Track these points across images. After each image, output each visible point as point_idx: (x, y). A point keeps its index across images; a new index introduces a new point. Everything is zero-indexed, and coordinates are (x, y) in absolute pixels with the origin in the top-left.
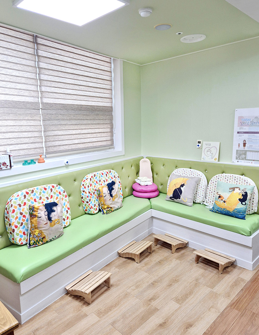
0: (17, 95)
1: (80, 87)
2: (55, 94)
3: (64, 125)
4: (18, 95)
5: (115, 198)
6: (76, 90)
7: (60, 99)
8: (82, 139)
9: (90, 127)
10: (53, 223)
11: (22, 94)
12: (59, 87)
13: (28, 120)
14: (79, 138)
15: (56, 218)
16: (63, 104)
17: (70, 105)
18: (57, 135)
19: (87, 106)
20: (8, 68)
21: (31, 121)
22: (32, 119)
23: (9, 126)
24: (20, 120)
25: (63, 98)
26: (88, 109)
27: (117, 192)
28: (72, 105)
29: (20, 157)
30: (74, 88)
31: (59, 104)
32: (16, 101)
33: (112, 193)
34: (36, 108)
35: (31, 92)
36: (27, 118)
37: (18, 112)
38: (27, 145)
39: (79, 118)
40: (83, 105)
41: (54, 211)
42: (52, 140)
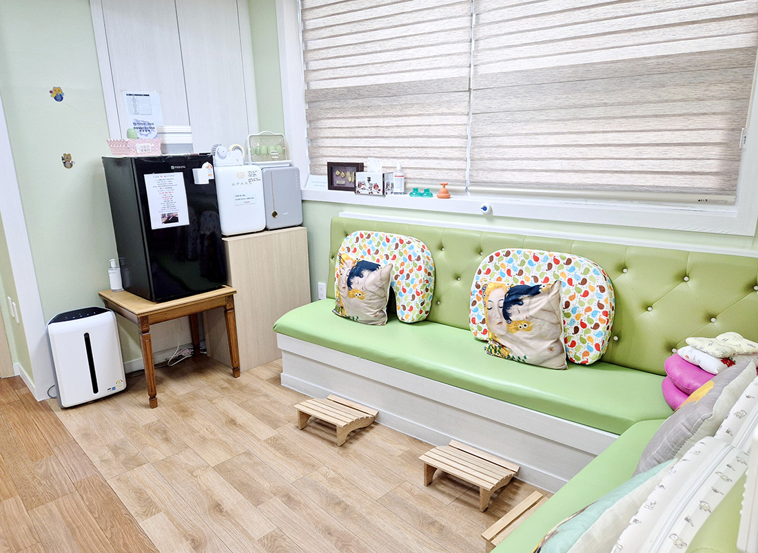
0: (427, 69)
1: (593, 10)
2: (507, 51)
3: (523, 123)
4: (431, 69)
5: (517, 329)
6: (576, 24)
7: (520, 58)
8: (578, 161)
9: (615, 125)
10: (351, 292)
11: (437, 66)
12: (521, 29)
13: (442, 114)
14: (565, 156)
15: (359, 288)
16: (526, 71)
17: (549, 69)
18: (499, 146)
19: (613, 62)
20: (419, 23)
21: (448, 117)
22: (450, 111)
23: (411, 126)
24: (429, 115)
25: (529, 55)
26: (616, 72)
27: (532, 317)
28: (553, 68)
29: (423, 182)
30: (568, 21)
31: (516, 72)
32: (426, 81)
33: (509, 311)
34: (460, 90)
35: (454, 57)
36: (440, 111)
37: (428, 101)
38: (436, 161)
39: (573, 101)
40: (594, 63)
41: (360, 275)
42: (487, 156)
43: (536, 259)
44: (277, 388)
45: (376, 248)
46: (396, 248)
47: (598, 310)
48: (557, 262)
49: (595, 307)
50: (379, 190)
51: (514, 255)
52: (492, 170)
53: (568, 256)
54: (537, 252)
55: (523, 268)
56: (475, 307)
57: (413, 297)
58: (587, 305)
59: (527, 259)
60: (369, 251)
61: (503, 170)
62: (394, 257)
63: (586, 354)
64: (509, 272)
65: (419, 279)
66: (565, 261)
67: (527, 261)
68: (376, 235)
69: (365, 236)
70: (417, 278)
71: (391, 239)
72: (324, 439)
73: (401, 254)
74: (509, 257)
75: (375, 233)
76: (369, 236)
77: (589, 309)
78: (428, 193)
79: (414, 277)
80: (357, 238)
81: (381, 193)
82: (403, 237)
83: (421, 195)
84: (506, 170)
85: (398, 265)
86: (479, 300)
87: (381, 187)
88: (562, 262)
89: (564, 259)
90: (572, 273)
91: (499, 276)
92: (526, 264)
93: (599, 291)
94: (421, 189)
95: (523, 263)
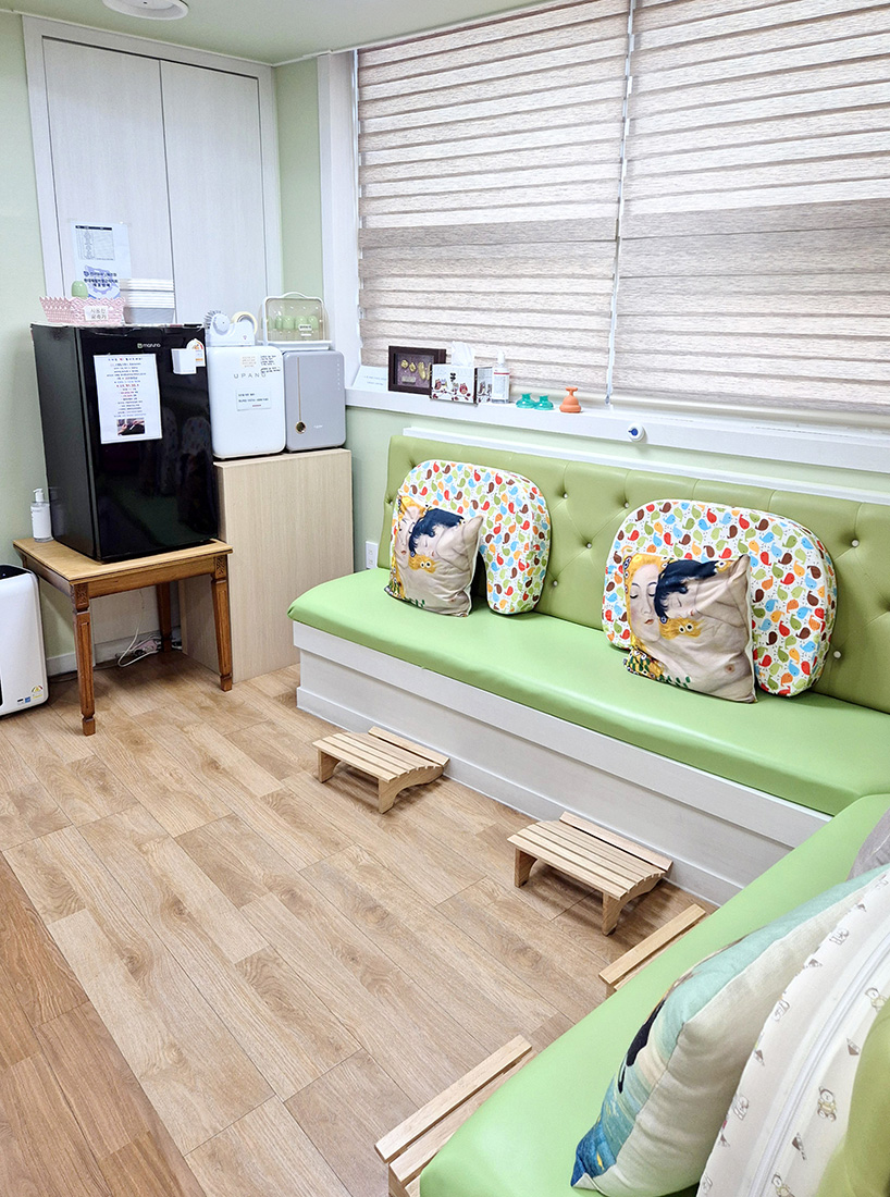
0: (552, 203)
1: (813, 119)
2: (677, 179)
3: (700, 297)
4: (557, 203)
5: (676, 633)
6: (787, 140)
7: (698, 192)
8: (785, 361)
9: (845, 305)
10: (415, 560)
11: (566, 199)
12: (701, 146)
13: (573, 276)
14: (766, 352)
15: (428, 553)
16: (707, 212)
17: (742, 210)
18: (661, 332)
19: (844, 203)
20: (540, 129)
21: (581, 280)
22: (585, 272)
23: (524, 293)
24: (552, 277)
25: (712, 187)
26: (849, 219)
27: (700, 614)
28: (750, 209)
29: (539, 384)
30: (774, 136)
31: (692, 213)
32: (548, 222)
33: (665, 603)
34: (603, 238)
35: (594, 185)
36: (569, 271)
37: (551, 254)
38: (561, 352)
39: (781, 263)
40: (814, 204)
41: (431, 533)
42: (641, 346)
43: (712, 518)
44: (290, 712)
45: (458, 489)
46: (490, 491)
47: (809, 606)
48: (744, 524)
49: (803, 602)
50: (469, 395)
51: (676, 510)
52: (648, 370)
53: (763, 515)
54: (713, 506)
55: (691, 533)
56: (611, 593)
57: (514, 572)
58: (790, 598)
59: (697, 517)
60: (447, 493)
61: (665, 371)
62: (487, 506)
63: (787, 678)
64: (667, 537)
65: (525, 543)
66: (758, 524)
67: (697, 521)
68: (460, 468)
69: (442, 469)
70: (522, 540)
71: (482, 475)
72: (358, 800)
73: (497, 501)
74: (668, 514)
75: (458, 464)
76: (448, 470)
77: (793, 605)
78: (546, 403)
79: (517, 539)
80: (430, 472)
81: (471, 399)
82: (502, 474)
83: (535, 405)
84: (671, 371)
85: (492, 519)
86: (619, 582)
87: (471, 390)
88: (753, 525)
89: (755, 520)
90: (768, 544)
91: (652, 543)
92: (696, 527)
93: (811, 576)
94: (535, 396)
95: (690, 524)
